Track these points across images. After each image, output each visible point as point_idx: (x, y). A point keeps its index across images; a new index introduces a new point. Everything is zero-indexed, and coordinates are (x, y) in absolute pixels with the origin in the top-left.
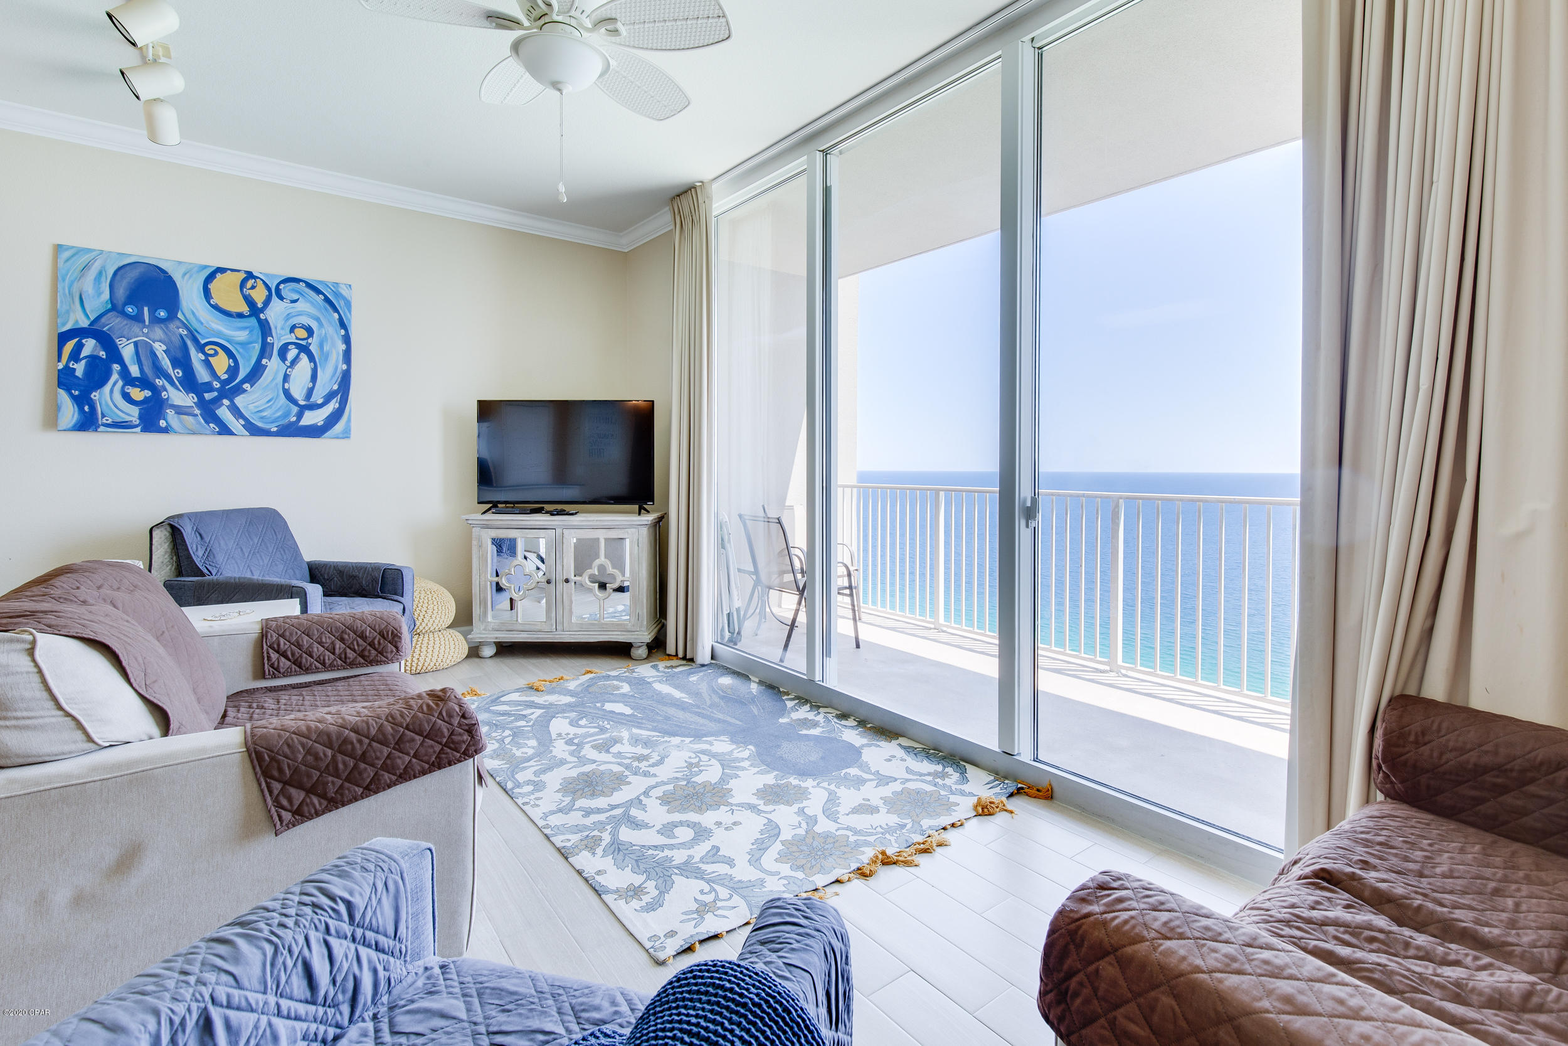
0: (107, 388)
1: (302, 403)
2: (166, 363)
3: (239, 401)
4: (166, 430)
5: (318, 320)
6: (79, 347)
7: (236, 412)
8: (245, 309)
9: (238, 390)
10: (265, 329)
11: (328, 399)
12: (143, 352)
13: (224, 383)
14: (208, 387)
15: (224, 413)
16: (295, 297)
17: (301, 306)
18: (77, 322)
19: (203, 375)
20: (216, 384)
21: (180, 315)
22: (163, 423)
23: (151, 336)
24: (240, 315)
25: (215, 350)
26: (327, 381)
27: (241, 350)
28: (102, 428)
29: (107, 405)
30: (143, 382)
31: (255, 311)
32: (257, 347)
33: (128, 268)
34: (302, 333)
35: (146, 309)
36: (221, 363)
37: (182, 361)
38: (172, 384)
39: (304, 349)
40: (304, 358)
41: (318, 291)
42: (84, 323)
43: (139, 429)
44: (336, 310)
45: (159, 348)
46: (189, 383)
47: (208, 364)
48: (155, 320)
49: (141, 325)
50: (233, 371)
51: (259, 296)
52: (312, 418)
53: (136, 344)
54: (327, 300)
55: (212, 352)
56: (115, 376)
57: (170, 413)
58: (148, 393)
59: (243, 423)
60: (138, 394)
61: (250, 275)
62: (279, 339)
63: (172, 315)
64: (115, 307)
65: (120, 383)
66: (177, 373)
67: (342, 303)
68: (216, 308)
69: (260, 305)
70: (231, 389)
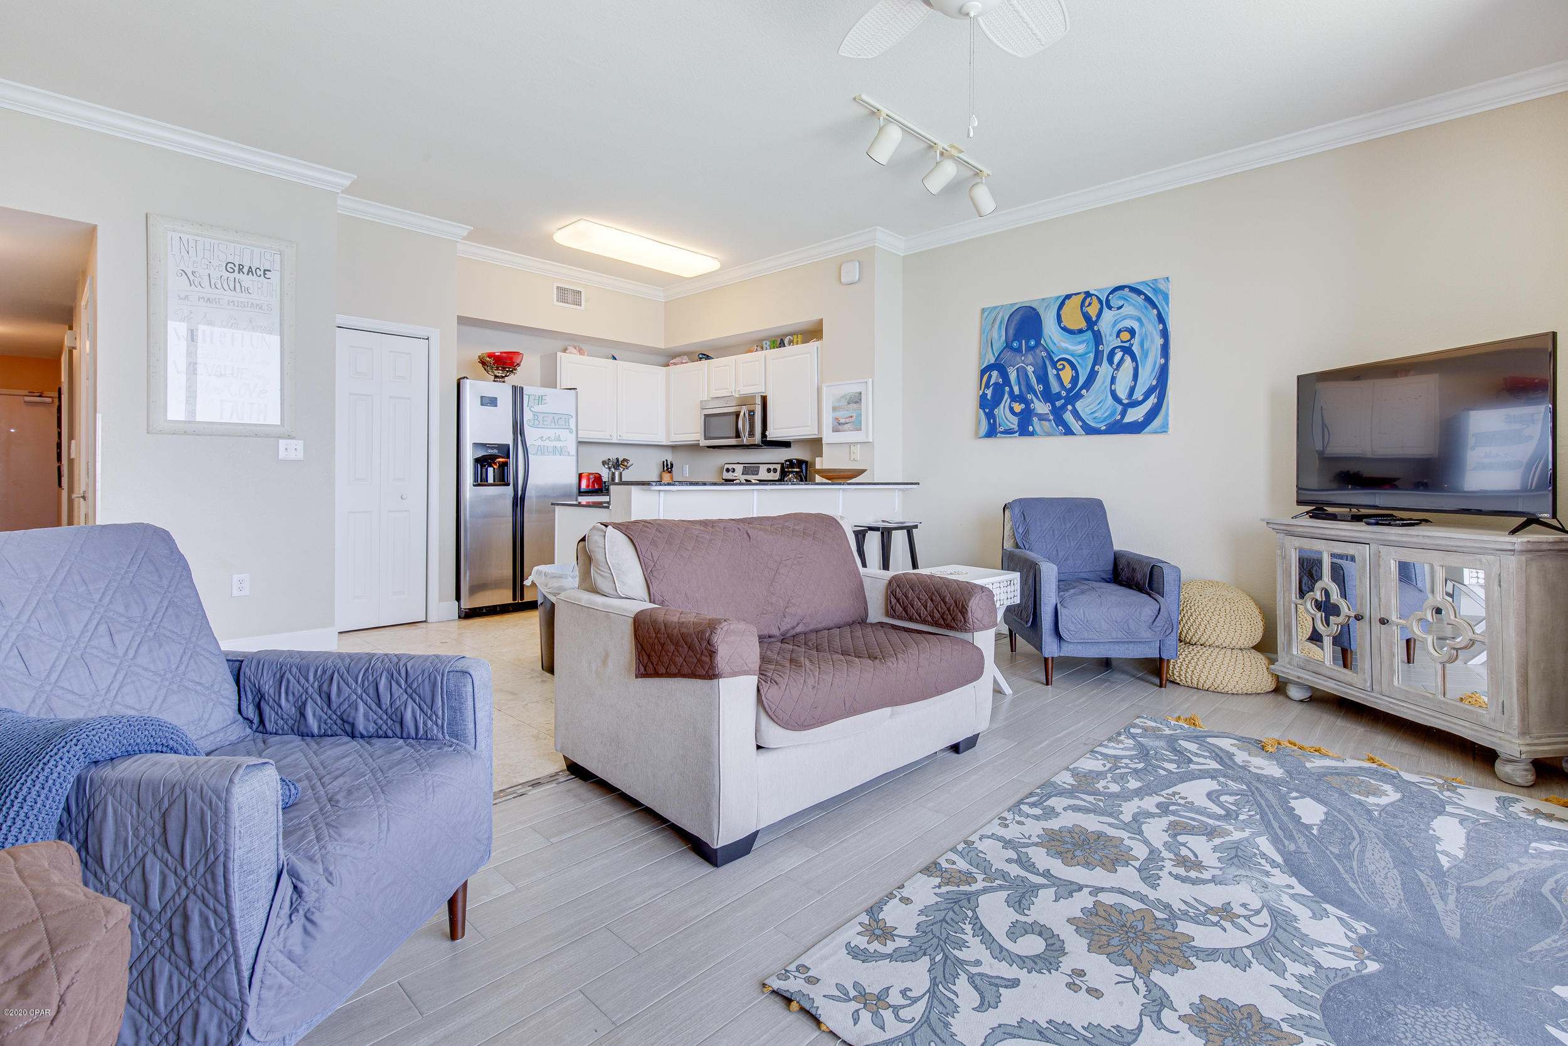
0: (1002, 405)
1: (1125, 401)
2: (1034, 381)
3: (1079, 405)
4: (1032, 434)
5: (1139, 320)
6: (990, 377)
7: (1076, 415)
8: (1083, 325)
9: (1079, 396)
10: (1098, 338)
11: (1147, 396)
12: (1022, 373)
13: (1069, 391)
14: (1058, 396)
15: (1068, 417)
16: (1120, 303)
17: (1127, 310)
18: (989, 360)
19: (1055, 387)
20: (1064, 393)
21: (1042, 342)
22: (1031, 429)
23: (1026, 362)
24: (1081, 331)
25: (1063, 364)
26: (1147, 378)
27: (1080, 361)
28: (999, 435)
29: (1002, 418)
30: (1021, 399)
31: (1091, 323)
32: (1092, 355)
33: (1015, 313)
34: (1125, 336)
35: (1024, 341)
36: (1067, 375)
37: (1043, 379)
38: (1037, 397)
39: (1128, 351)
40: (1128, 359)
41: (1139, 292)
42: (992, 361)
43: (1017, 434)
44: (1154, 306)
45: (1030, 369)
46: (1048, 396)
47: (1058, 377)
48: (1030, 349)
49: (1021, 354)
50: (1074, 380)
51: (1093, 311)
52: (1135, 415)
53: (1017, 369)
54: (1148, 299)
55: (1061, 367)
56: (1006, 396)
57: (1035, 419)
58: (1023, 406)
59: (1081, 424)
60: (1018, 407)
61: (1088, 294)
62: (1108, 345)
63: (1038, 343)
64: (1008, 346)
65: (1009, 400)
66: (1039, 388)
67: (1160, 297)
68: (1065, 329)
69: (1094, 319)
70: (1073, 397)
